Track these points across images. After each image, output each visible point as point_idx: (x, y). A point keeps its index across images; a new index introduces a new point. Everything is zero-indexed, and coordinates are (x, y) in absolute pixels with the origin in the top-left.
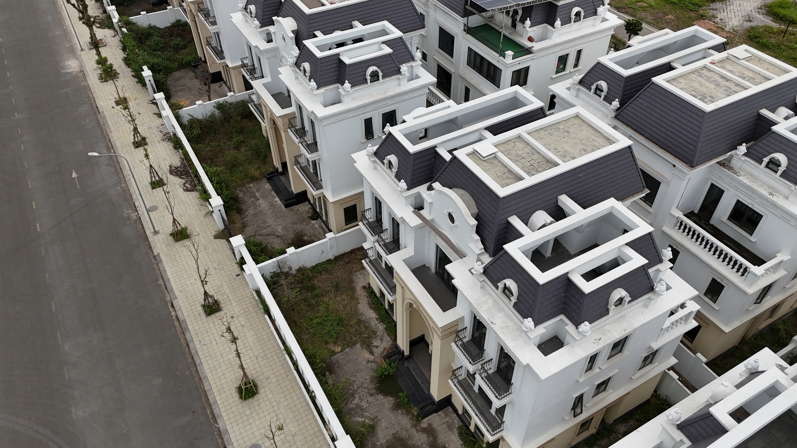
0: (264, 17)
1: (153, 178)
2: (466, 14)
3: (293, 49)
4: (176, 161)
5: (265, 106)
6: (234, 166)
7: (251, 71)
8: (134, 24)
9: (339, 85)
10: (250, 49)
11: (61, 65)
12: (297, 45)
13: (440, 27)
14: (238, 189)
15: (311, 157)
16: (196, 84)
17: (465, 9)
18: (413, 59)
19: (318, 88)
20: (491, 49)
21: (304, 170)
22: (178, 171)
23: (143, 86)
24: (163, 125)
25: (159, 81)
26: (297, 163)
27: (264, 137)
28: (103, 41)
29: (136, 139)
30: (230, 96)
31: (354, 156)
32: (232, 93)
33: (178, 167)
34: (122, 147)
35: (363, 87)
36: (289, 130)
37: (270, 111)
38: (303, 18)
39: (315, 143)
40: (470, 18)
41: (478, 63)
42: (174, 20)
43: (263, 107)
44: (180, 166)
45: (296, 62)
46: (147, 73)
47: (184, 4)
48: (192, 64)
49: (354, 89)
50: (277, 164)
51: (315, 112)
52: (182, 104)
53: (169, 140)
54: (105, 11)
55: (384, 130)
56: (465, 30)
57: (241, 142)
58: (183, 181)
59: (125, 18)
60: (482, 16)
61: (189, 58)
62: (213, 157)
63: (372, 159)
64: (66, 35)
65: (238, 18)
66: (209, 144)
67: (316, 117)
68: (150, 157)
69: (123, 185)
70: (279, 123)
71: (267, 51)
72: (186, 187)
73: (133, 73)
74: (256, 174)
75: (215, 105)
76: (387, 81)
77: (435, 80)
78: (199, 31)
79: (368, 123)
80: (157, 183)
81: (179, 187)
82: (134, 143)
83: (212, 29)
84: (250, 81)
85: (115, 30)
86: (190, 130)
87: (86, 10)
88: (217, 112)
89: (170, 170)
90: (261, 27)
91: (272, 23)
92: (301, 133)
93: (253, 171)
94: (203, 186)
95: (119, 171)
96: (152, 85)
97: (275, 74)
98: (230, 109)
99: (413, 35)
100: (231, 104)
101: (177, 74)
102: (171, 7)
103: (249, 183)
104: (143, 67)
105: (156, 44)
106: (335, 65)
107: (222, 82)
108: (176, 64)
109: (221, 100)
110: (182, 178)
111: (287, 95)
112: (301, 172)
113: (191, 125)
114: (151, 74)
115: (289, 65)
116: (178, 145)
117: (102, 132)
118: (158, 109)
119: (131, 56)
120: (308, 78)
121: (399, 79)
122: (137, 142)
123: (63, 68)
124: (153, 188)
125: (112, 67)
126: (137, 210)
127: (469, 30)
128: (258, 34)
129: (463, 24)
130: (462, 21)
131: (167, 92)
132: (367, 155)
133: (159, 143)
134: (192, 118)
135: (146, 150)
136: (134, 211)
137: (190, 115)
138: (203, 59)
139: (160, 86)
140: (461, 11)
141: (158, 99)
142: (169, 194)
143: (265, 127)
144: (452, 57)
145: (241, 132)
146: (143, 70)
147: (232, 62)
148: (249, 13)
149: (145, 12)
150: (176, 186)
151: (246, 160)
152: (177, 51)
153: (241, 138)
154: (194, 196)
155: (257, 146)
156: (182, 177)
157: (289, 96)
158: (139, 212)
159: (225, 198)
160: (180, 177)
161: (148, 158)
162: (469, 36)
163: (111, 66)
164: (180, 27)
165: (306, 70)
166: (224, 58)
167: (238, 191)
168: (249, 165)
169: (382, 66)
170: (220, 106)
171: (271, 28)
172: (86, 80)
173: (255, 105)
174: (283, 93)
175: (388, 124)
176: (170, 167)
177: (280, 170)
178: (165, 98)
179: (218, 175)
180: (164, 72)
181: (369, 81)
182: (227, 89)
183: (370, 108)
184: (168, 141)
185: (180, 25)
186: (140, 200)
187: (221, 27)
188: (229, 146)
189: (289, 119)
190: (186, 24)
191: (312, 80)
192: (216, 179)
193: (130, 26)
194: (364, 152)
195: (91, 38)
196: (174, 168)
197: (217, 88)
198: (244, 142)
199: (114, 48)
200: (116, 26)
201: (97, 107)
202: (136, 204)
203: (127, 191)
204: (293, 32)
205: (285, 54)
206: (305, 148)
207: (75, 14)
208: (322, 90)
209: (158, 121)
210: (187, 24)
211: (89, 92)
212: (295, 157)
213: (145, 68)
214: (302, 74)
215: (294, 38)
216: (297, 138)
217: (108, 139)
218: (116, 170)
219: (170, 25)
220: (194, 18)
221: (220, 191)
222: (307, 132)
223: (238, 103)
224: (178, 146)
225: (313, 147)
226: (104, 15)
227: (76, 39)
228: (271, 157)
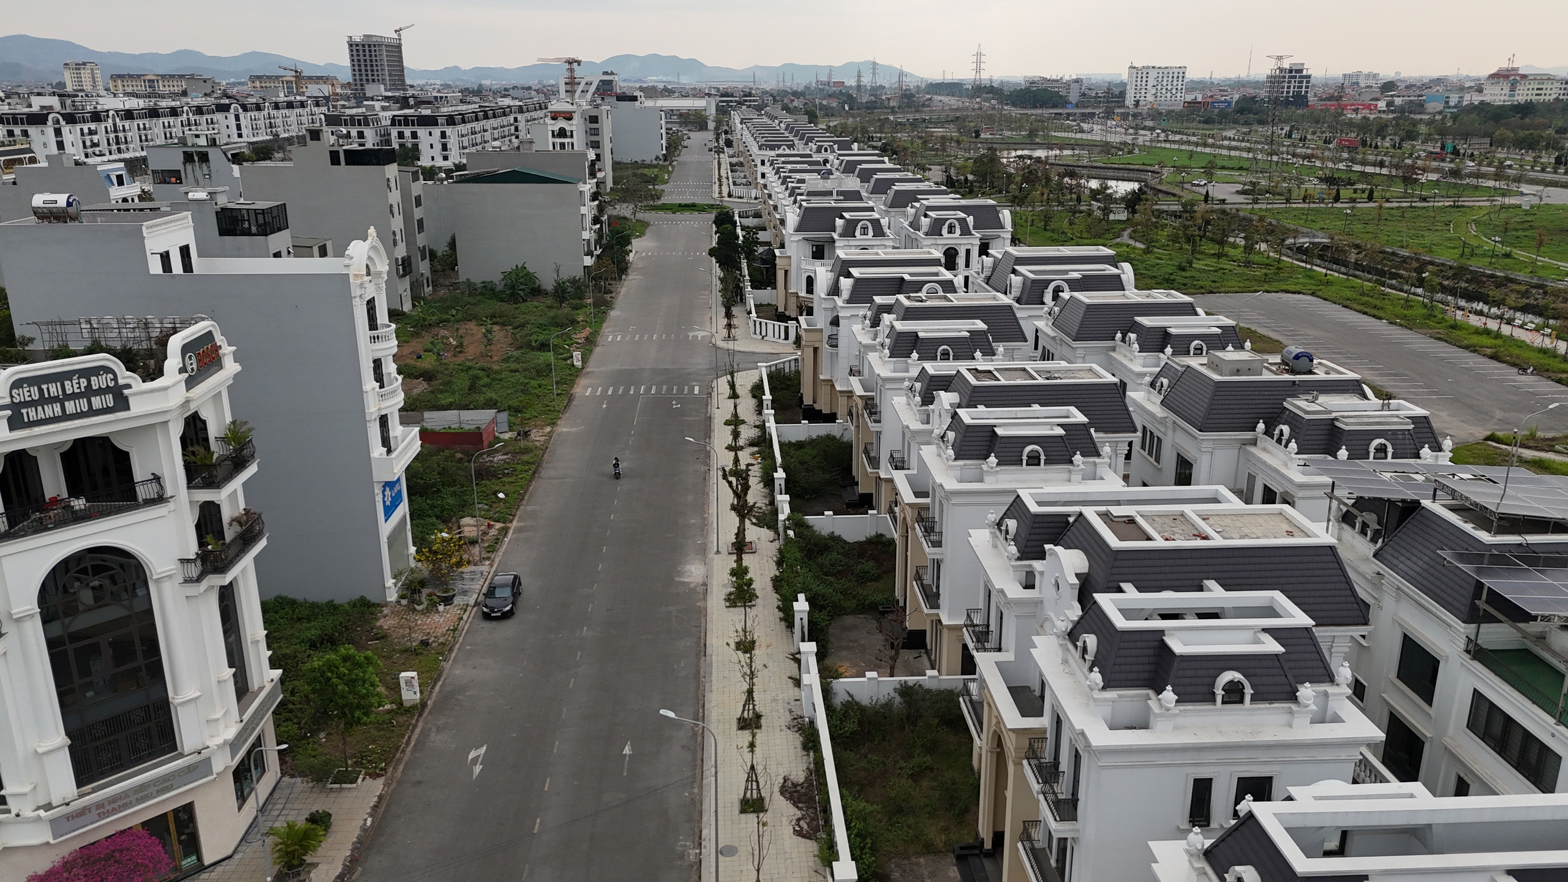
0: (1029, 544)
1: (749, 792)
2: (1473, 616)
3: (1072, 607)
4: (799, 774)
5: (989, 706)
6: (900, 811)
7: (980, 635)
8: (808, 527)
9: (1151, 693)
10: (989, 596)
11: (679, 569)
12: (1080, 601)
13: (1405, 635)
14: (893, 860)
15: (1058, 828)
16: (877, 641)
17: (1474, 608)
18: (1330, 678)
19: (1104, 688)
20: (1534, 703)
21: (1037, 856)
22: (796, 792)
23: (788, 627)
24: (798, 700)
25: (816, 623)
26: (1026, 836)
27: (972, 769)
28: (754, 545)
29: (746, 712)
30: (929, 677)
31: (1156, 846)
32: (935, 673)
33: (798, 785)
34: (719, 721)
35: (1203, 707)
36: (1025, 762)
37: (996, 717)
38: (1102, 555)
39: (1074, 801)
40: (1485, 628)
41: (1497, 728)
42: (873, 533)
43: (986, 706)
44: (803, 783)
45: (1072, 630)
46: (801, 605)
47: (897, 509)
48: (881, 608)
49: (1182, 708)
50: (984, 830)
51: (1087, 732)
52: (842, 670)
53: (799, 729)
54: (772, 502)
55: (1238, 808)
56: (1468, 651)
57: (925, 769)
58: (799, 814)
59: (798, 516)
60: (1519, 630)
61: (878, 597)
62: (866, 782)
63: (1197, 865)
64: (703, 527)
65: (981, 538)
66: (866, 757)
67: (1088, 745)
68: (757, 750)
69: (696, 790)
70: (1009, 744)
71: (1019, 603)
72: (800, 827)
73: (780, 603)
74: (938, 839)
75: (898, 686)
76: (1262, 709)
77: (1380, 735)
78: (909, 553)
79: (1202, 790)
80: (753, 805)
81: (787, 823)
82: (739, 719)
83: (930, 552)
84: (974, 653)
85: (777, 533)
86: (841, 720)
87: (746, 494)
88: (898, 699)
89: (783, 786)
90: (1019, 559)
91: (1041, 555)
92: (1049, 773)
93: (933, 832)
94: (831, 833)
95: (699, 762)
96: (802, 627)
97: (1025, 646)
98: (923, 700)
99: (1336, 634)
100: (929, 691)
101: (850, 620)
102: (875, 512)
103: (919, 854)
104: (799, 595)
105: (832, 565)
106: (1151, 652)
107: (923, 651)
108: (853, 603)
109: (911, 680)
110: (797, 807)
111: (1037, 693)
112: (1030, 861)
113: (846, 712)
114: (808, 608)
115: (1056, 634)
116: (811, 742)
117: (698, 687)
118: (800, 670)
119: (786, 575)
120: (1088, 664)
121: (1291, 712)
122: (745, 720)
123: (680, 574)
124: (743, 811)
125: (751, 584)
126: (701, 844)
127: (1477, 652)
128: (1011, 570)
129: (1464, 638)
130: (1462, 630)
131: (824, 646)
132: (1187, 851)
133: (781, 730)
134: (850, 699)
135: (754, 736)
136: (696, 844)
137: (849, 693)
138: (901, 604)
139: (814, 633)
140: (1462, 608)
141: (805, 653)
142: (765, 828)
143: (980, 748)
144: (1431, 705)
145: (931, 748)
146: (797, 600)
147: (950, 617)
148: (1004, 533)
149: (831, 513)
150: (784, 819)
151: (927, 806)
152: (862, 583)
153: (928, 760)
154: (809, 848)
155: (954, 783)
156: (800, 805)
157: (1042, 697)
158: (703, 850)
159: (864, 869)
160: (795, 804)
161: (752, 751)
162: (1477, 666)
163: (750, 582)
164: (879, 547)
165: (1088, 648)
166: (938, 607)
167: (893, 866)
168: (929, 818)
169: (1255, 675)
170: (905, 691)
171: (1037, 565)
172: (705, 599)
173: (971, 701)
174: (1032, 689)
175: (1249, 797)
176: (785, 780)
177: (988, 845)
178: (816, 654)
179: (865, 820)
180: (829, 612)
181: (1219, 699)
182: (927, 664)
183: (1211, 757)
184: (797, 732)
185: (879, 543)
186: (713, 827)
187: (948, 553)
188: (901, 768)
189: (1030, 739)
190: (892, 542)
191: (1096, 669)
192: (858, 825)
193: (802, 530)
194: (1181, 844)
195: (737, 535)
196: (790, 784)
197: (911, 658)
198: (931, 769)
199: (765, 559)
200: (780, 524)
201: (705, 645)
202: (704, 833)
203: (698, 804)
204: (1077, 575)
205: (1052, 615)
206: (1049, 806)
207: (727, 497)
208: (1112, 694)
209: (792, 692)
210: (891, 544)
211: (703, 620)
212: (1024, 822)
213: (801, 597)
214: (1077, 655)
215: (1078, 587)
216: (1038, 782)
217: (701, 703)
218: (695, 760)
219: (864, 539)
220: (907, 532)
221: (858, 853)
222: (1061, 774)
223: (940, 692)
224: (811, 745)
225: (1067, 809)
226: (769, 508)
227: (716, 535)
228: (977, 814)
